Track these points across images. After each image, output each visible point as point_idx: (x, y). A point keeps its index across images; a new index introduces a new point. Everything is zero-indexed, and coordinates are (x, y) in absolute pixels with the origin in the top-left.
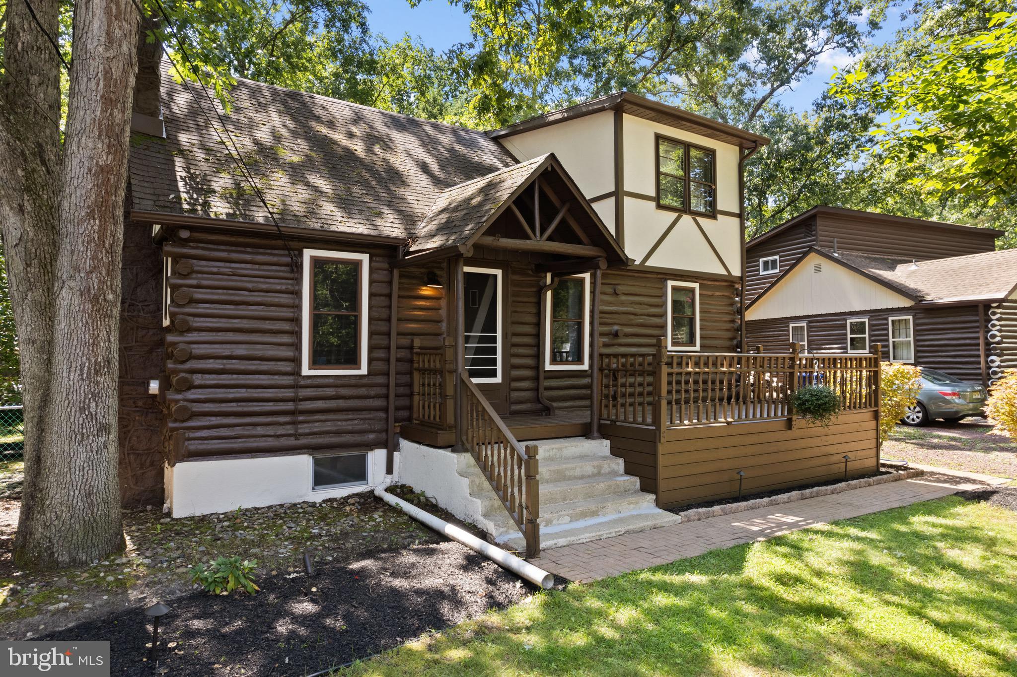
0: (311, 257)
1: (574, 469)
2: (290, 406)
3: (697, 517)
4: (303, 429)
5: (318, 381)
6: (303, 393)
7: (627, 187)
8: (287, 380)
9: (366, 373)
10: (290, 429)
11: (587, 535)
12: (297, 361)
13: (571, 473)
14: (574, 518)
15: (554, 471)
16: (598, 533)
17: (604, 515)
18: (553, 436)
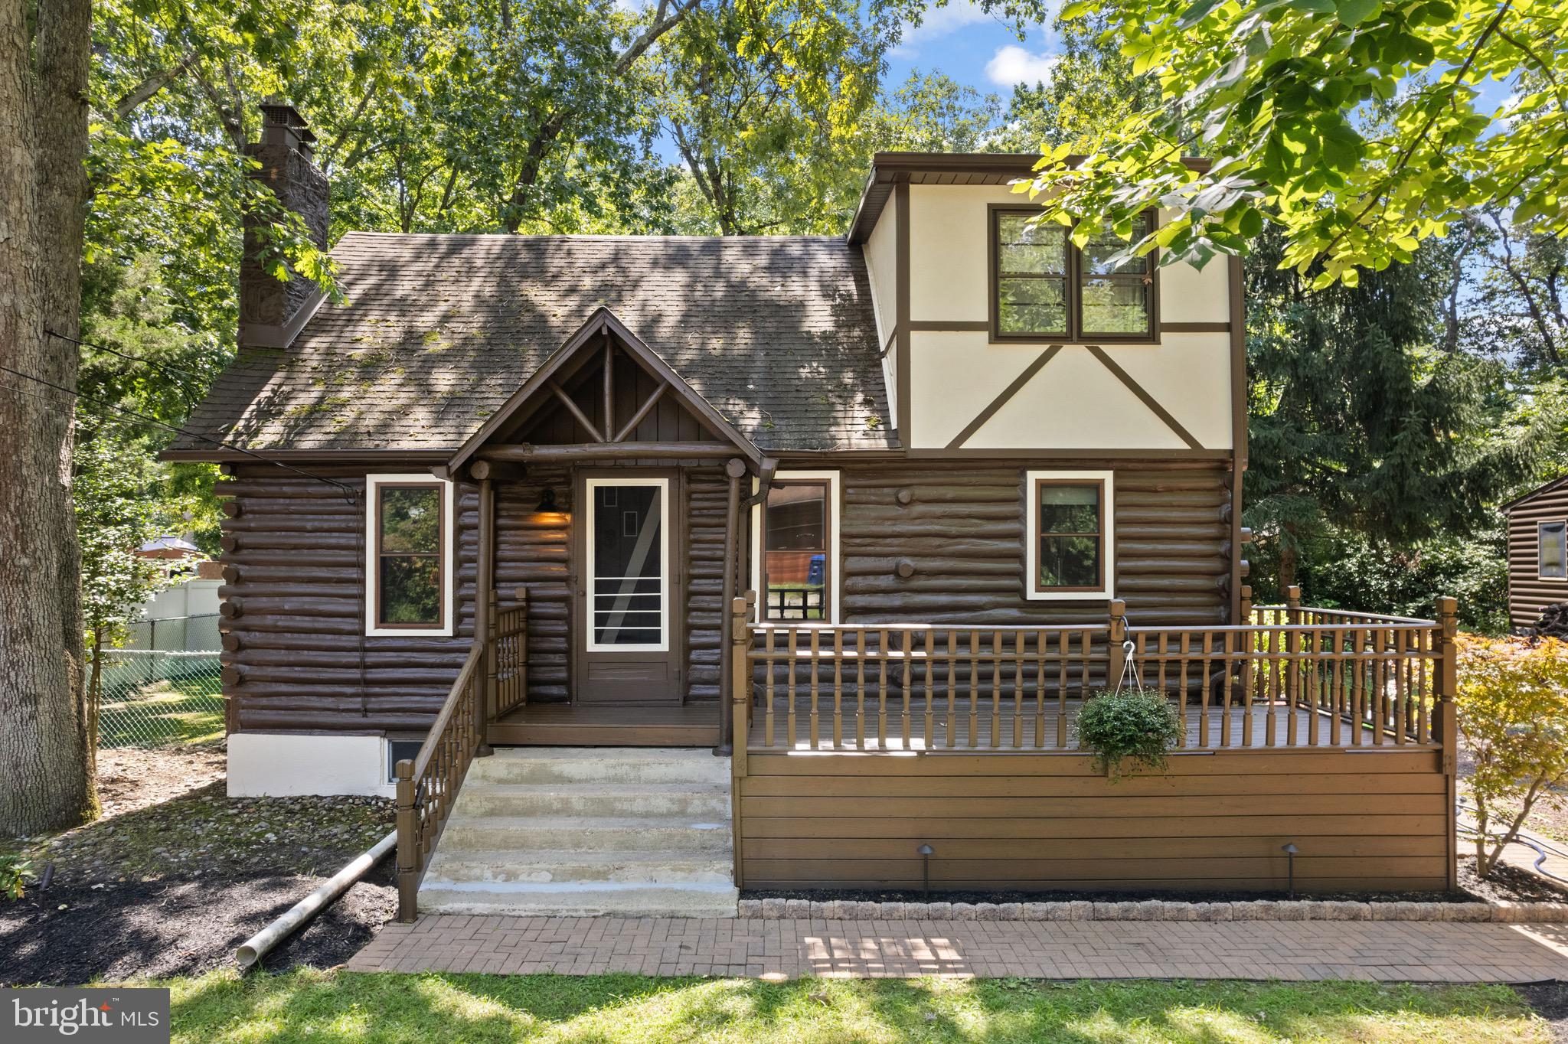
0: (377, 484)
1: (632, 800)
2: (355, 674)
3: (775, 913)
4: (374, 703)
5: (386, 644)
6: (373, 657)
7: (915, 316)
8: (353, 641)
9: (451, 634)
10: (357, 703)
11: (533, 906)
12: (361, 616)
13: (626, 806)
14: (557, 877)
15: (592, 800)
16: (551, 907)
17: (619, 881)
18: (668, 742)
